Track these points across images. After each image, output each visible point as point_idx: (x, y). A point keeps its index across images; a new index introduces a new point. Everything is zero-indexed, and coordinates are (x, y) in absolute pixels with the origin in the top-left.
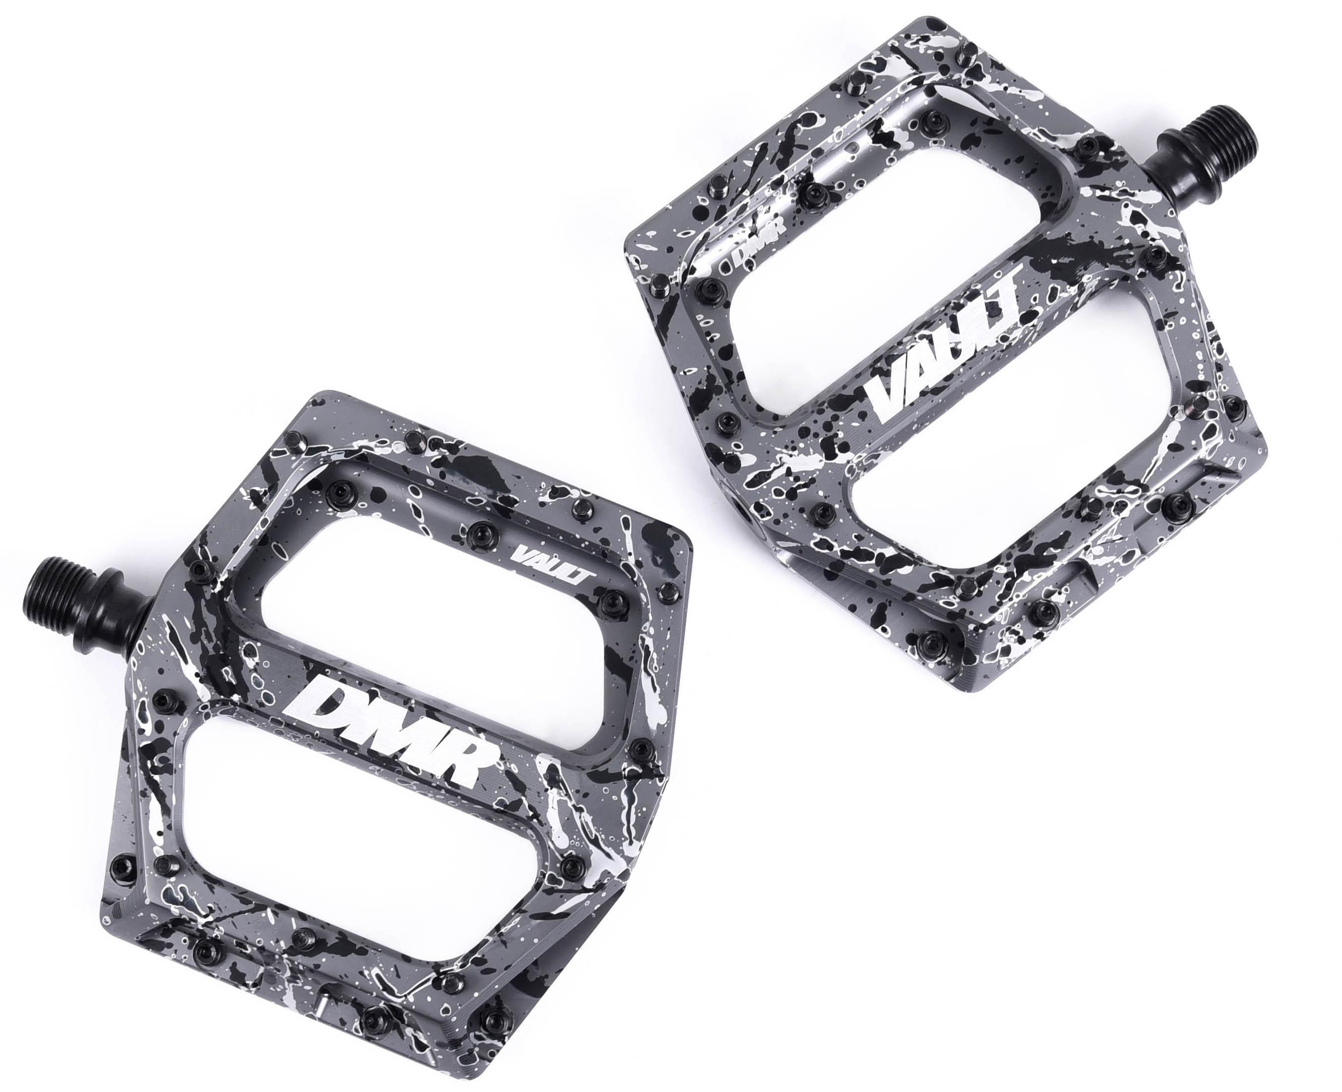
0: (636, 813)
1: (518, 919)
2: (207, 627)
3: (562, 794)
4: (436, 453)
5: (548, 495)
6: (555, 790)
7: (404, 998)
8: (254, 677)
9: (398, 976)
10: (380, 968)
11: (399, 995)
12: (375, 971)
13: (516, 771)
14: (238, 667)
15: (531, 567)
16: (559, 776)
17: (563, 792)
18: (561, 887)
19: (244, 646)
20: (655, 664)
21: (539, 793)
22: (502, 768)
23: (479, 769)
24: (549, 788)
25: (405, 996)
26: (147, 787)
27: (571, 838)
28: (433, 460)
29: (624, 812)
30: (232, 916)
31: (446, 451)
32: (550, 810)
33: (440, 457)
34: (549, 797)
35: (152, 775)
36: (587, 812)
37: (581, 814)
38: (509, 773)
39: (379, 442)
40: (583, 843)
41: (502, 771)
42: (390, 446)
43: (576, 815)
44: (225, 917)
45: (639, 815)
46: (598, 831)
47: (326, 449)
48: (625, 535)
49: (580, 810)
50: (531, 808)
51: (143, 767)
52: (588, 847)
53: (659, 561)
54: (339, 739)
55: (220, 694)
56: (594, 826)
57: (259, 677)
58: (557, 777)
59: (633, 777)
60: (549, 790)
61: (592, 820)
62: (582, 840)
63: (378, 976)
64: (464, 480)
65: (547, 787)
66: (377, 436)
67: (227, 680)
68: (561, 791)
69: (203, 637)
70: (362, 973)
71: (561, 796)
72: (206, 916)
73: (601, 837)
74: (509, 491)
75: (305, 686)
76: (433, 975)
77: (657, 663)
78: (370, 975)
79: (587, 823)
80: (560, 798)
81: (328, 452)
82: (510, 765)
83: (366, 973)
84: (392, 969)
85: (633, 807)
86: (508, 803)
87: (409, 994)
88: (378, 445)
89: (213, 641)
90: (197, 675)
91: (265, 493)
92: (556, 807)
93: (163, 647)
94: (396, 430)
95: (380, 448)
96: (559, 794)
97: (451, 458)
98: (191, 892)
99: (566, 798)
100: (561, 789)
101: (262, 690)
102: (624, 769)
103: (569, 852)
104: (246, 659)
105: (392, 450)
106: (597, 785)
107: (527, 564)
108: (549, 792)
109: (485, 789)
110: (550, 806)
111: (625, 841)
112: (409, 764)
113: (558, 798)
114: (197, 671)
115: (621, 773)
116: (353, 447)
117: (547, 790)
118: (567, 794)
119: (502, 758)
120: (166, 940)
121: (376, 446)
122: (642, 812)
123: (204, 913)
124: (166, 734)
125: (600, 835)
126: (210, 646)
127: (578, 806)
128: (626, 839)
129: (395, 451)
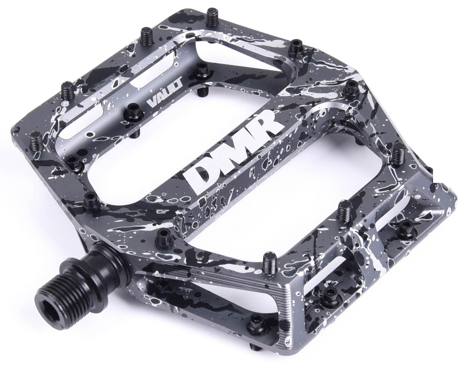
0: (330, 63)
1: (371, 124)
2: (126, 213)
3: (306, 89)
4: (78, 90)
5: (130, 53)
6: (302, 92)
7: (399, 182)
8: (169, 201)
10: (376, 188)
11: (396, 184)
12: (377, 191)
13: (283, 106)
14: (159, 206)
16: (294, 88)
17: (305, 88)
18: (360, 102)
19: (148, 200)
20: (249, 38)
21: (300, 99)
22: (278, 111)
23: (274, 121)
24: (300, 94)
25: (398, 181)
26: (214, 267)
27: (333, 91)
28: (82, 92)
29: (327, 67)
30: (315, 246)
31: (80, 85)
32: (312, 96)
33: (82, 89)
34: (305, 94)
35: (207, 263)
36: (321, 81)
37: (321, 84)
39: (57, 111)
40: (338, 87)
41: (280, 112)
42: (62, 107)
43: (320, 86)
44: (315, 250)
45: (332, 62)
46: (333, 80)
47: (47, 135)
49: (318, 84)
50: (307, 104)
51: (200, 266)
52: (341, 86)
53: (192, 21)
54: (226, 176)
55: (172, 218)
56: (330, 80)
57: (170, 199)
58: (295, 89)
59: (309, 60)
60: (301, 94)
61: (326, 80)
62: (336, 87)
63: (380, 190)
64: (101, 83)
65: (298, 94)
66: (53, 111)
67: (165, 213)
68: (304, 89)
69: (132, 216)
70: (376, 197)
71: (307, 89)
72: (310, 259)
74: (119, 67)
75: (187, 182)
76: (390, 167)
77: (249, 37)
78: (378, 194)
79: (327, 83)
80: (307, 90)
81: (50, 135)
82: (278, 107)
83: (376, 195)
84: (379, 183)
85: (326, 63)
86: (301, 113)
87: (397, 179)
88: (59, 112)
89: (137, 212)
90: (154, 225)
92: (312, 93)
93: (128, 235)
94: (54, 102)
95: (61, 112)
96: (304, 90)
97: (85, 84)
98: (291, 262)
99: (309, 88)
100: (303, 89)
101: (179, 200)
102: (303, 62)
103: (341, 94)
104: (156, 202)
105: (66, 107)
106: (307, 74)
108: (302, 94)
109: (288, 121)
110: (310, 95)
111: (344, 71)
112: (257, 150)
113: (307, 91)
114: (152, 224)
115: (305, 64)
116: (53, 123)
117: (300, 95)
118: (307, 87)
119: (273, 110)
120: (313, 320)
121: (59, 113)
122: (331, 61)
123: (308, 260)
124: (185, 249)
125: (336, 79)
126: (139, 214)
127: (316, 84)
128: (344, 70)
129: (66, 106)
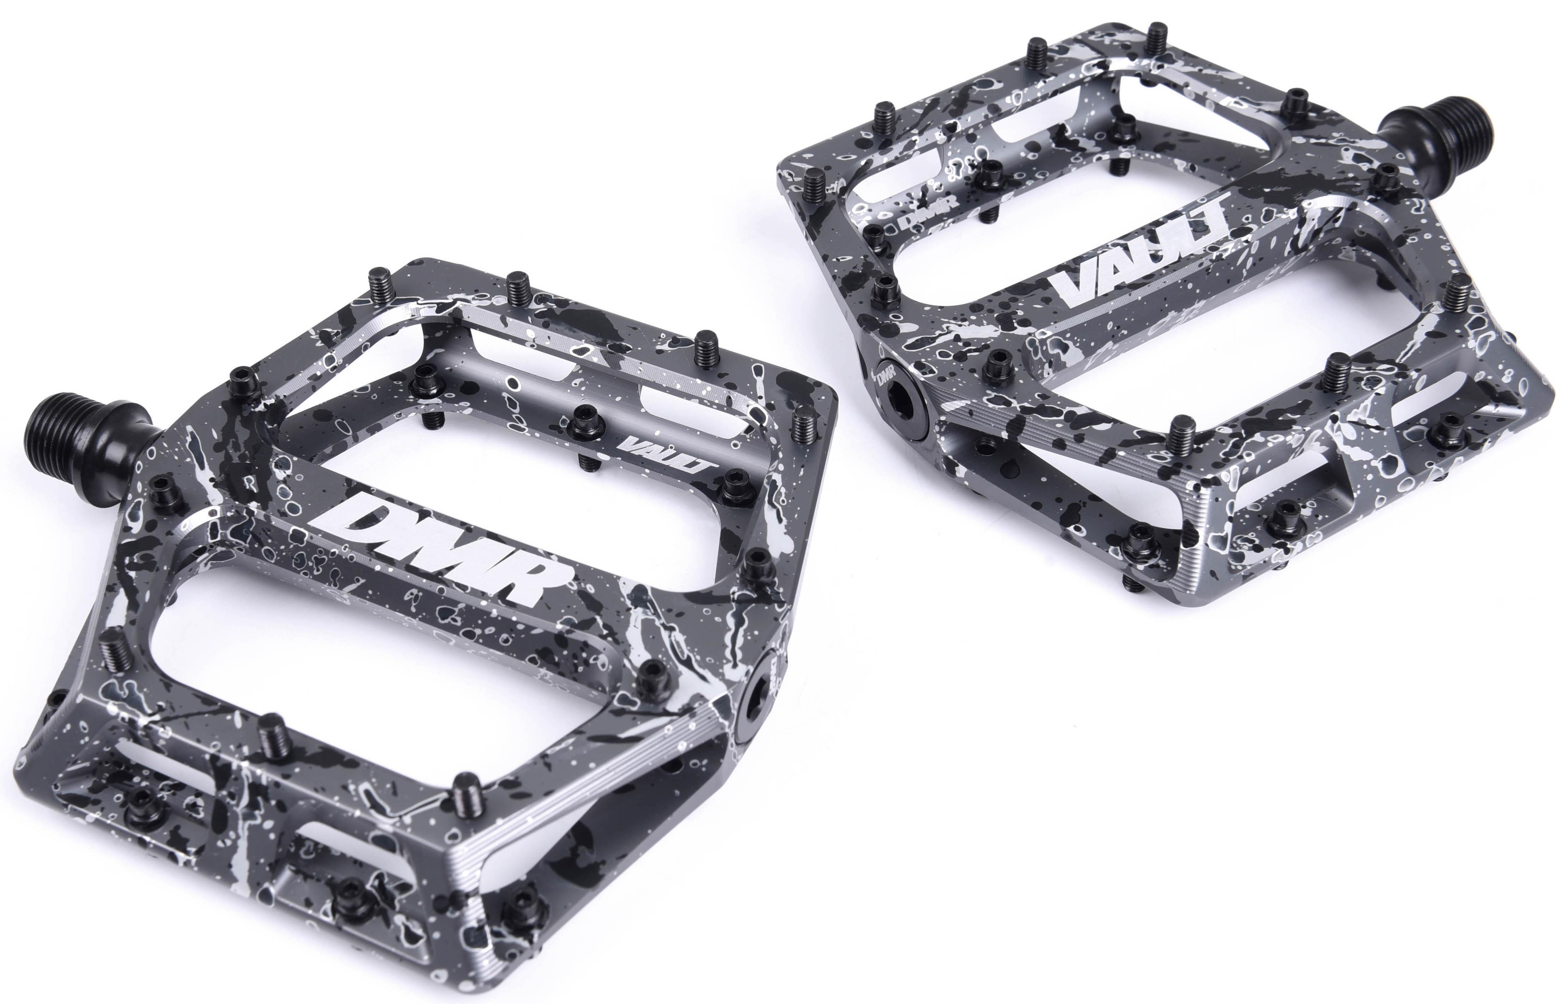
9: (395, 793)
15: (640, 456)
38: (583, 594)
48: (755, 381)
73: (695, 659)
91: (337, 334)
107: (636, 453)
